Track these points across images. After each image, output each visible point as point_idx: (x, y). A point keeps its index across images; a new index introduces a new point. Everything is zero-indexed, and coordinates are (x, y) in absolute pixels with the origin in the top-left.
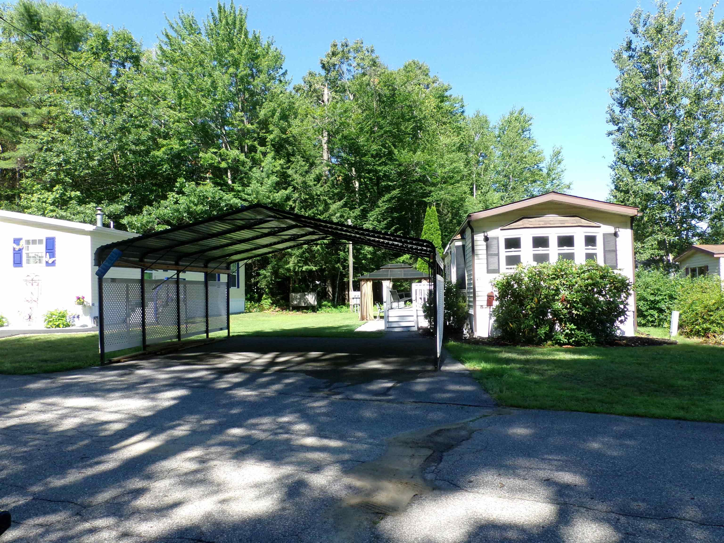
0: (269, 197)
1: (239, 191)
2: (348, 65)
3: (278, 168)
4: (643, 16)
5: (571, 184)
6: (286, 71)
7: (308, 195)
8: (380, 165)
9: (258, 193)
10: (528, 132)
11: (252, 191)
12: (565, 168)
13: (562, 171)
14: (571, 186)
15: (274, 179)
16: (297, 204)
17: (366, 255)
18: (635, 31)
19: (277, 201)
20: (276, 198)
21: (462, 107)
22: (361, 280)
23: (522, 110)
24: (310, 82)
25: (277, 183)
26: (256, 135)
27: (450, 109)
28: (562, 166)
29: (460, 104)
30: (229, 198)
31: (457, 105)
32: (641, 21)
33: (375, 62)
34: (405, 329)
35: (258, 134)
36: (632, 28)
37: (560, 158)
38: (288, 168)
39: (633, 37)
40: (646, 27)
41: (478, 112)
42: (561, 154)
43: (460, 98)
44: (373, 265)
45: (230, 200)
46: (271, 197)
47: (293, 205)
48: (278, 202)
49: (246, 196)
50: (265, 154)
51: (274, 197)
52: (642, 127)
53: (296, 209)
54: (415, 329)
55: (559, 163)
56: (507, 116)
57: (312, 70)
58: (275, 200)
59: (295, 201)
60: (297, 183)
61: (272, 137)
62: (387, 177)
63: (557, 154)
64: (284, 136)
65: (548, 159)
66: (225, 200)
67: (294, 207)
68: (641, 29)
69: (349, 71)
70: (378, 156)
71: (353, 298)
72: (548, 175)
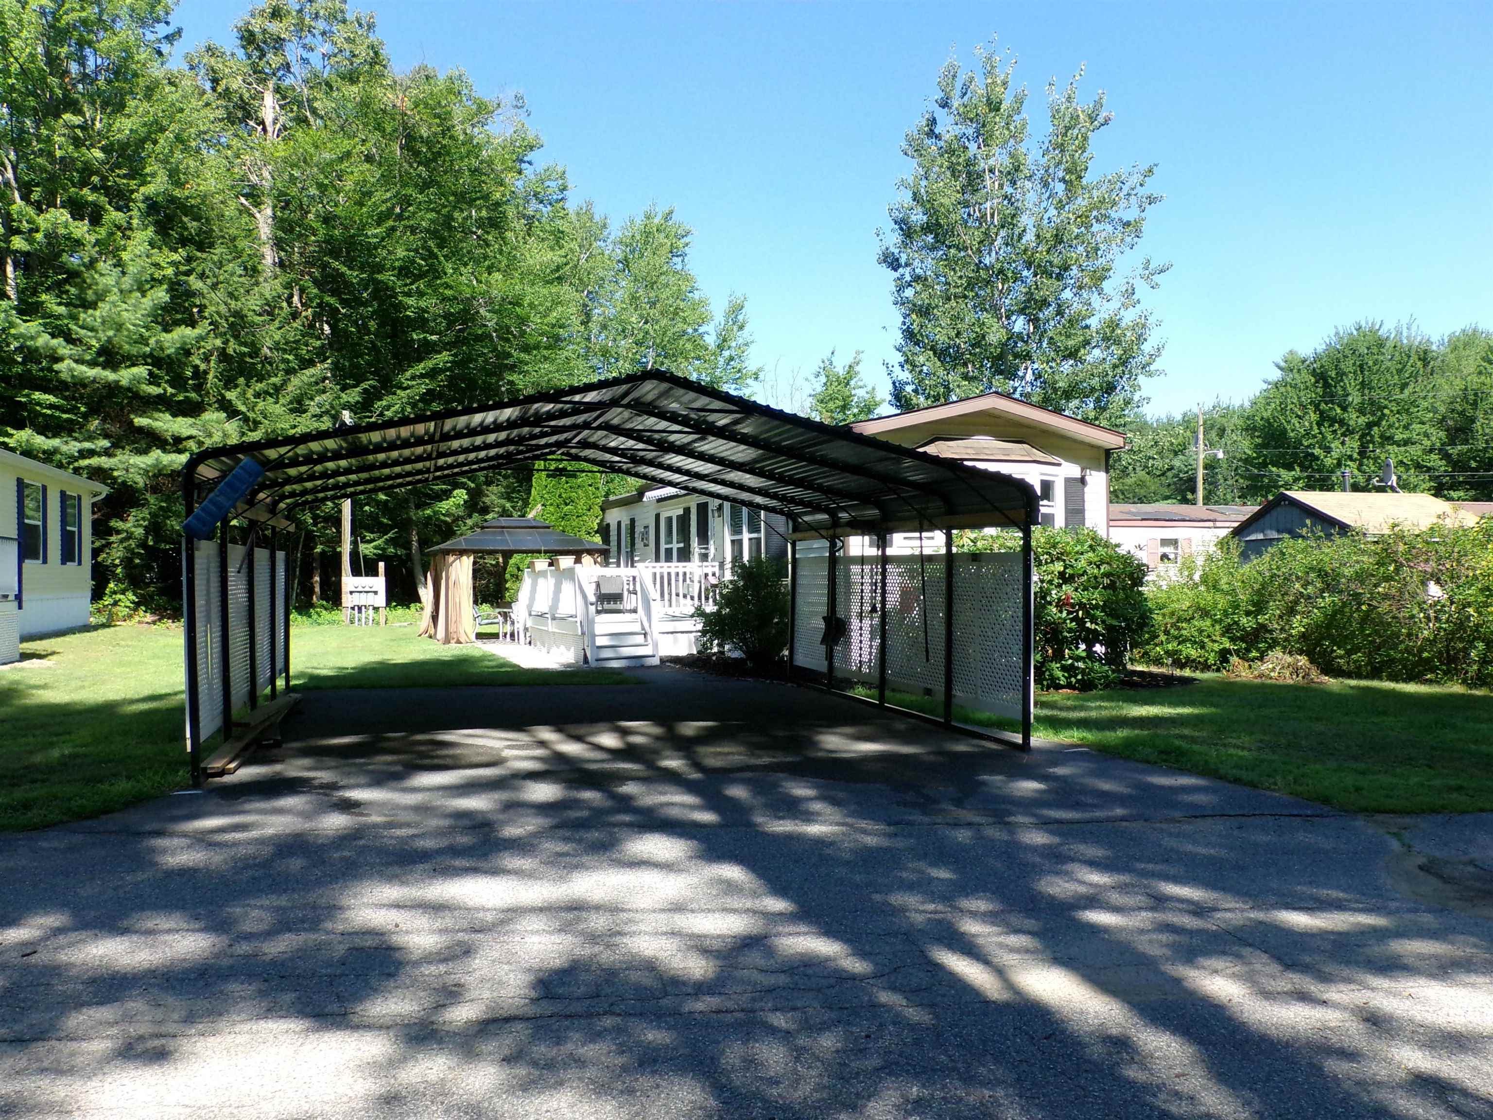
0: (144, 341)
1: (59, 317)
2: (304, 46)
3: (170, 271)
4: (962, 78)
5: (760, 370)
6: (179, 32)
7: (245, 344)
8: (408, 294)
9: (119, 327)
10: (680, 259)
11: (103, 323)
12: (751, 338)
13: (747, 345)
14: (761, 376)
15: (161, 295)
16: (212, 364)
18: (944, 104)
19: (168, 352)
20: (167, 345)
21: (563, 189)
22: (447, 552)
23: (671, 212)
24: (214, 71)
25: (166, 308)
26: (95, 179)
27: (539, 190)
28: (745, 334)
29: (560, 182)
30: (33, 331)
31: (552, 184)
32: (958, 85)
33: (376, 53)
34: (631, 663)
35: (104, 179)
36: (939, 95)
37: (740, 317)
38: (188, 273)
39: (941, 114)
40: (966, 98)
41: (589, 204)
42: (743, 311)
43: (560, 169)
44: (385, 517)
45: (32, 338)
46: (152, 341)
47: (203, 367)
48: (169, 356)
49: (83, 332)
50: (126, 230)
51: (157, 342)
52: (959, 282)
53: (210, 376)
54: (656, 661)
55: (741, 328)
56: (639, 221)
57: (215, 42)
58: (162, 349)
59: (206, 359)
60: (218, 313)
61: (149, 189)
62: (421, 322)
63: (736, 310)
64: (177, 193)
65: (719, 318)
66: (16, 337)
67: (206, 372)
68: (956, 103)
69: (305, 61)
70: (405, 271)
71: (351, 593)
72: (720, 347)
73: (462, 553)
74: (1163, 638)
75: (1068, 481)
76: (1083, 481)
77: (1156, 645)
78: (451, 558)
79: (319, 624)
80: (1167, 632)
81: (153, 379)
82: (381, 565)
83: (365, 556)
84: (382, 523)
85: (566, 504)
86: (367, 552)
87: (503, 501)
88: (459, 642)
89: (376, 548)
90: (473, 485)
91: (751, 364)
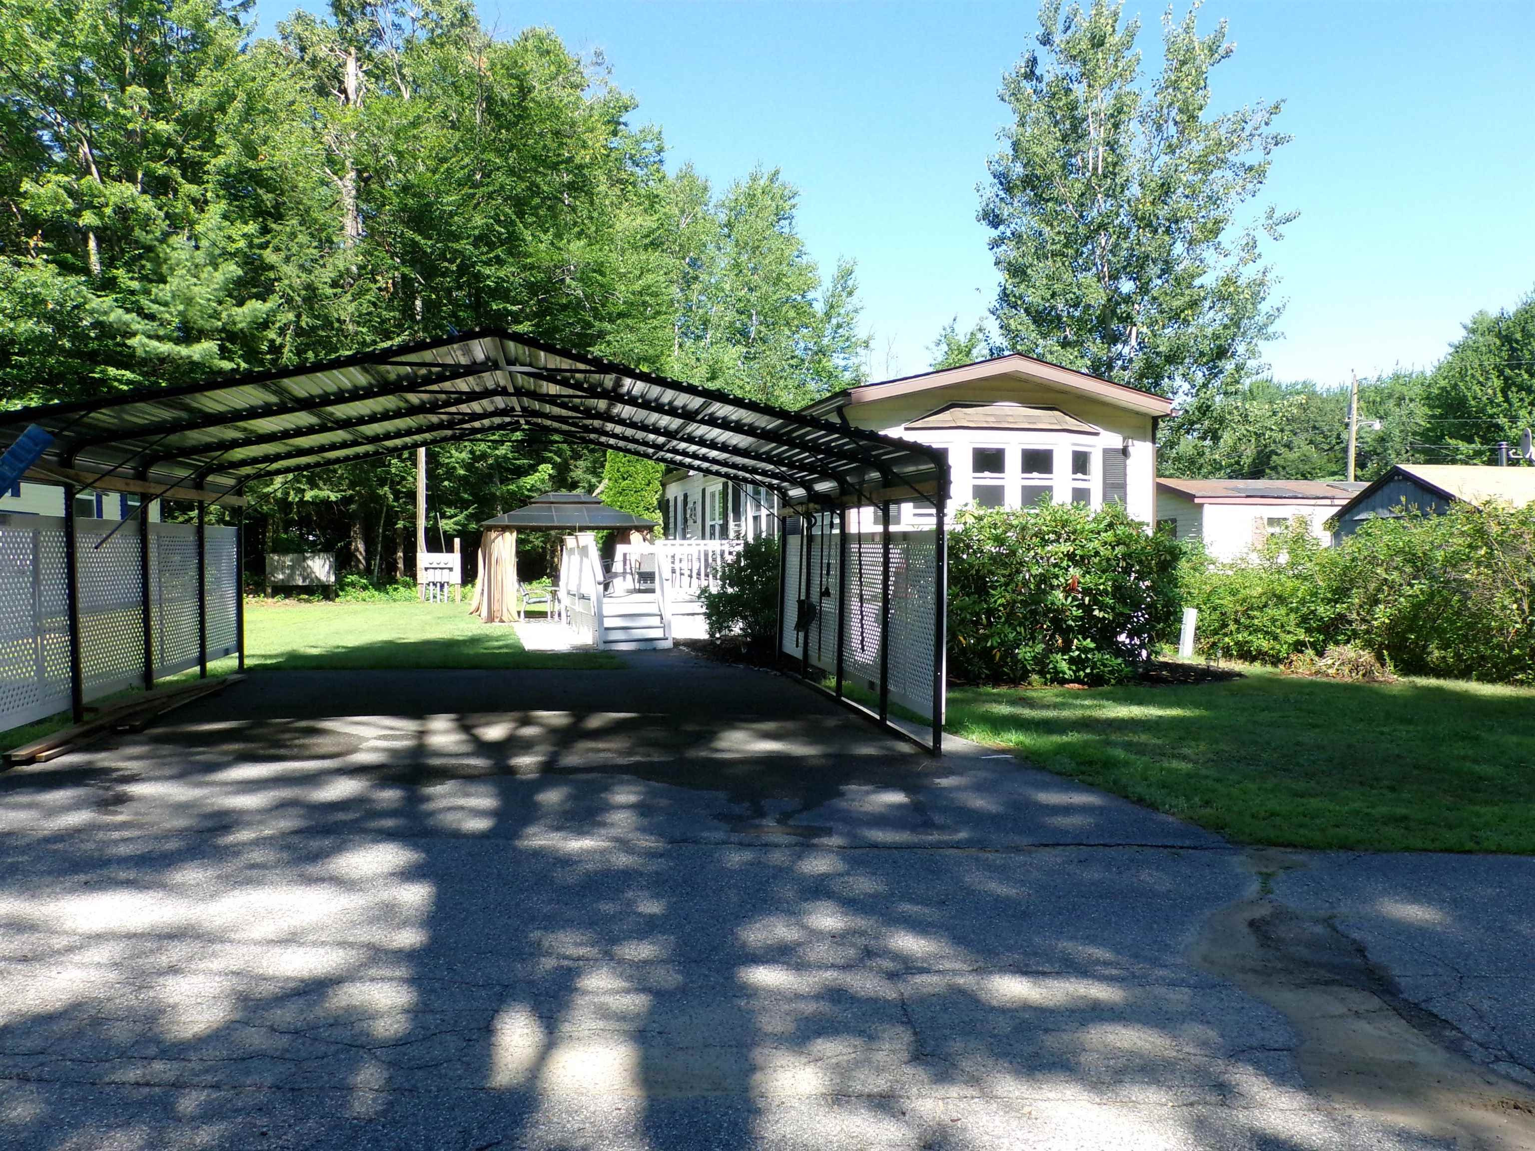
0: (216, 315)
1: (133, 293)
2: (396, 12)
3: (242, 244)
4: (1065, 10)
5: (870, 338)
7: (317, 317)
8: (488, 263)
9: (189, 301)
10: (787, 222)
11: (173, 297)
12: (861, 305)
13: (856, 311)
14: (872, 344)
15: (232, 269)
16: (288, 338)
17: (454, 468)
18: (1046, 40)
19: (240, 326)
20: (238, 319)
21: (660, 151)
23: (777, 173)
24: (301, 39)
25: (239, 283)
26: (171, 152)
27: (633, 152)
28: (854, 301)
29: (657, 143)
30: (105, 306)
31: (648, 146)
32: (1061, 18)
33: (466, 15)
35: (180, 151)
36: (1040, 31)
37: (850, 283)
38: (264, 246)
39: (1042, 52)
40: (1069, 33)
41: (690, 166)
42: (853, 276)
43: (656, 130)
44: (465, 492)
45: (106, 313)
46: (224, 315)
47: (279, 341)
48: (241, 330)
49: (155, 307)
50: (201, 204)
51: (229, 316)
52: (1057, 238)
53: (286, 350)
54: (668, 644)
55: (850, 294)
56: (745, 183)
57: (306, 10)
58: (235, 323)
59: (282, 332)
60: (290, 286)
61: (221, 161)
62: (501, 292)
63: (846, 274)
64: (252, 165)
65: (827, 284)
66: (92, 312)
67: (282, 346)
68: (1058, 38)
69: (397, 27)
70: (482, 239)
71: (426, 569)
72: (828, 316)
73: (504, 529)
74: (1232, 627)
75: (1106, 452)
76: (1125, 452)
77: (1226, 635)
78: (493, 535)
79: (395, 600)
80: (1237, 621)
81: (225, 354)
82: (457, 541)
83: (445, 532)
84: (462, 499)
85: (624, 479)
86: (447, 528)
87: (590, 477)
88: (502, 621)
89: (456, 524)
90: (559, 460)
91: (861, 332)
